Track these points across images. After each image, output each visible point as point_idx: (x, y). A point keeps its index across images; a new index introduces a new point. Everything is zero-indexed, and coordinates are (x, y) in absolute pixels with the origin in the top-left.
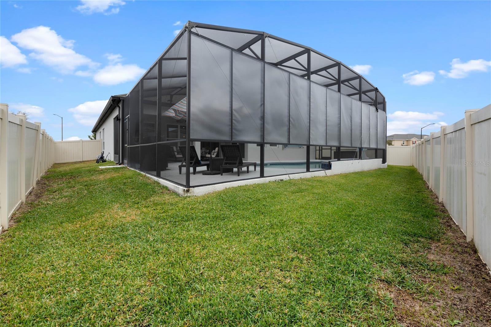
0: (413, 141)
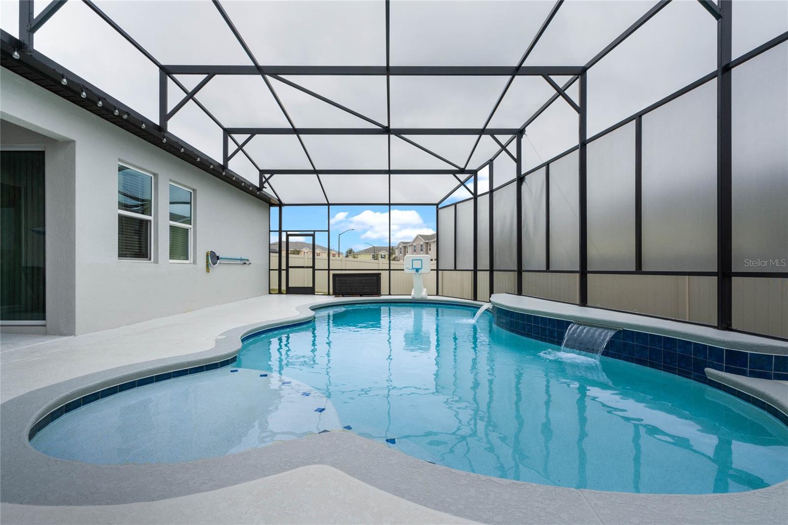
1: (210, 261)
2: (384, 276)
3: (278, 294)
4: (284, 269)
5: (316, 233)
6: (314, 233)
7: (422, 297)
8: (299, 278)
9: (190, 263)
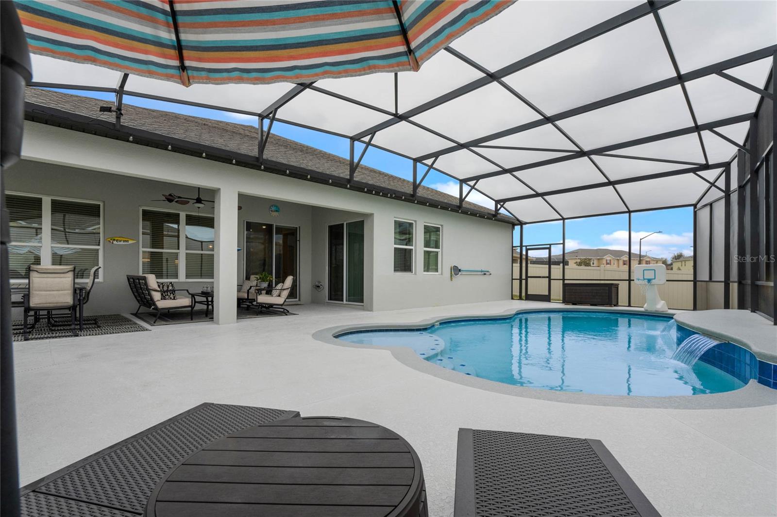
0: (607, 260)
1: (453, 273)
2: (623, 287)
3: (519, 299)
4: (524, 278)
5: (552, 246)
6: (550, 246)
7: (657, 310)
8: (537, 287)
9: (439, 274)
